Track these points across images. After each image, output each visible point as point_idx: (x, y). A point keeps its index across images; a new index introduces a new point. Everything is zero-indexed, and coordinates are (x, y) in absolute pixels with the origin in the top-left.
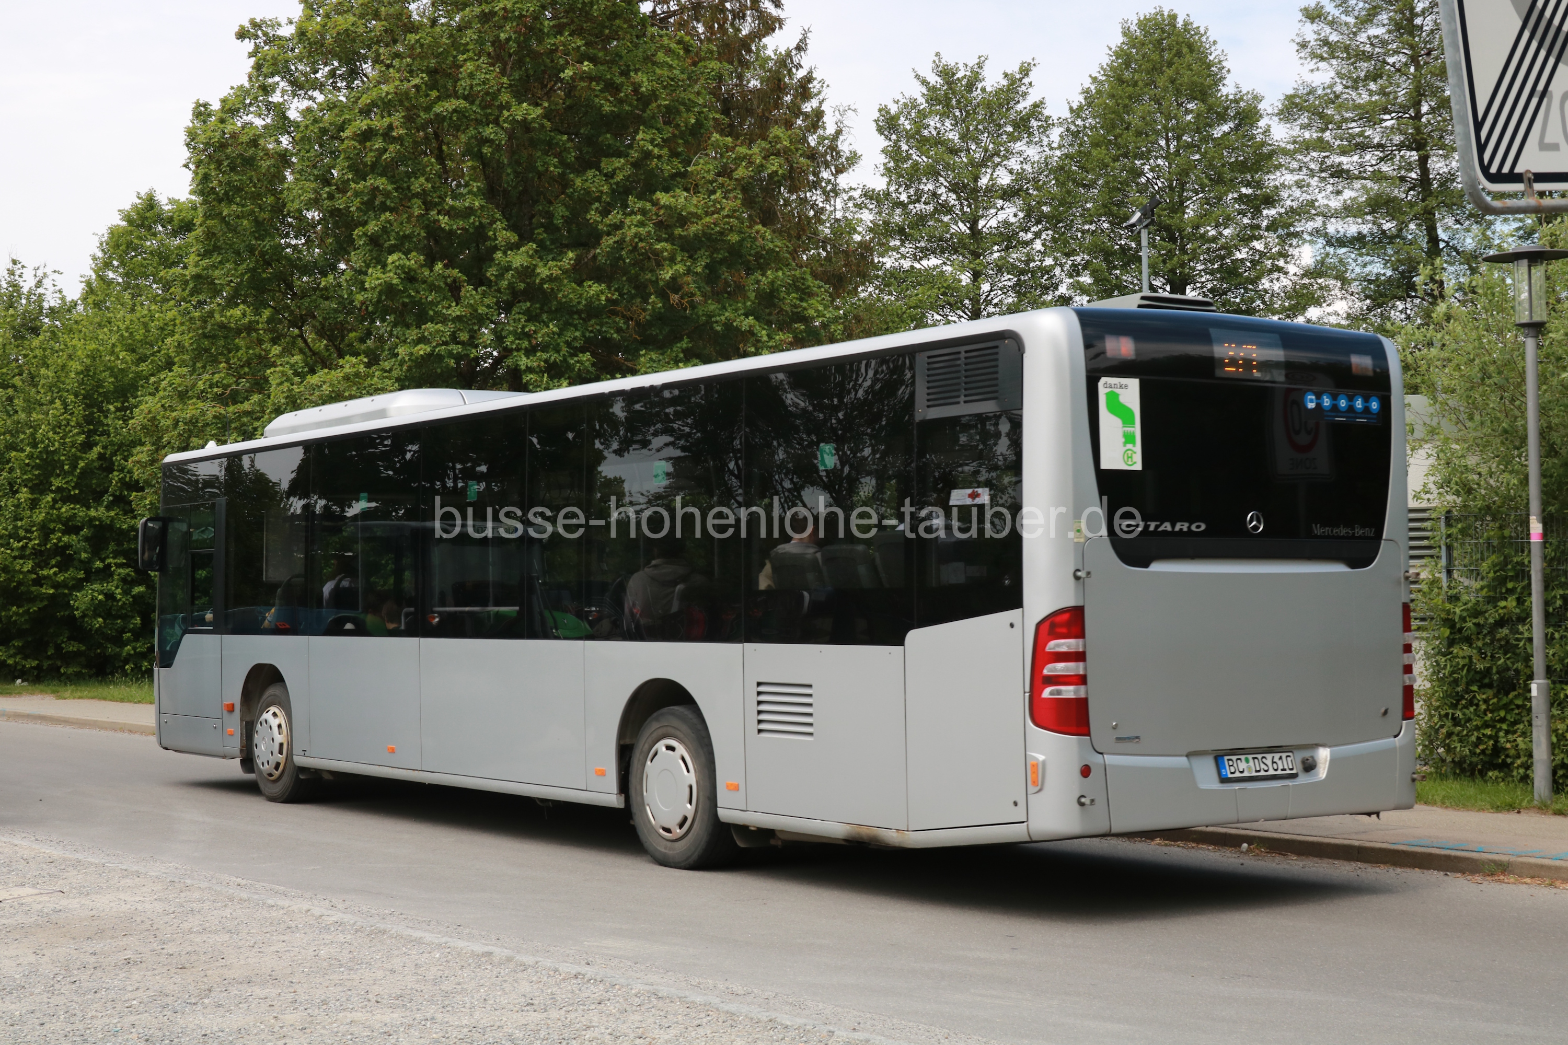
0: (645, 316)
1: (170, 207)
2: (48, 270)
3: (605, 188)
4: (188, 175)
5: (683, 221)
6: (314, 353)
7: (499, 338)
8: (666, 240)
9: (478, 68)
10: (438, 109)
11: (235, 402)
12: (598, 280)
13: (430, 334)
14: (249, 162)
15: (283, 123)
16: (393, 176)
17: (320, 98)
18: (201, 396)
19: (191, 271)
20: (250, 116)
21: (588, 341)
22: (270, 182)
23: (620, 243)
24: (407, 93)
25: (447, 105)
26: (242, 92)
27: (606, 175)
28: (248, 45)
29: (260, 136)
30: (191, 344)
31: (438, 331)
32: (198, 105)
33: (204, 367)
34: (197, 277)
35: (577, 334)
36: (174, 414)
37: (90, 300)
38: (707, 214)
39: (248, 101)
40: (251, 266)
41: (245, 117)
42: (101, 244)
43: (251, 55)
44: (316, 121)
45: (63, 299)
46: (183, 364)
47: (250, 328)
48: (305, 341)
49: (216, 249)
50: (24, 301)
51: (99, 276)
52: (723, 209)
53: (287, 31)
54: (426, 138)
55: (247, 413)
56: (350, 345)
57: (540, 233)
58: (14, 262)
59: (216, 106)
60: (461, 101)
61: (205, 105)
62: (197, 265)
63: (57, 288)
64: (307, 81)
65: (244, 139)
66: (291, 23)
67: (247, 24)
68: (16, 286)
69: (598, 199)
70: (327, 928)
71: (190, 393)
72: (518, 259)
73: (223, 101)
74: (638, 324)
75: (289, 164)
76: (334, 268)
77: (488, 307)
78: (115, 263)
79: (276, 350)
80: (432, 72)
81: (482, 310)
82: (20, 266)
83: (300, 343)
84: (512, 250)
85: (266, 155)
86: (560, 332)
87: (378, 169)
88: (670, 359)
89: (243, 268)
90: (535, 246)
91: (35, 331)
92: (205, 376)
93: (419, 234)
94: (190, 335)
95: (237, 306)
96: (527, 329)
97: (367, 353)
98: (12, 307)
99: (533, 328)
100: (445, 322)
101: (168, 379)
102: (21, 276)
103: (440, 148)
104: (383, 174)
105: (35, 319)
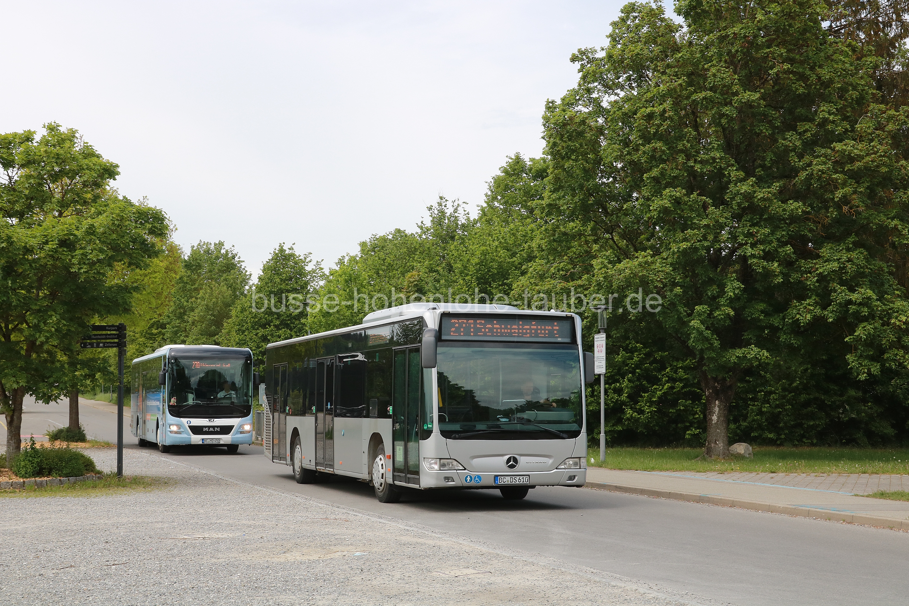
0: (828, 221)
1: (531, 163)
2: (460, 203)
3: (798, 143)
4: (544, 143)
5: (852, 160)
6: (620, 249)
7: (733, 237)
8: (840, 173)
9: (718, 71)
10: (694, 97)
11: (573, 280)
12: (796, 200)
13: (690, 235)
14: (581, 134)
15: (599, 110)
16: (667, 140)
17: (622, 94)
18: (553, 277)
19: (544, 202)
20: (580, 107)
21: (790, 237)
22: (593, 146)
23: (810, 176)
24: (675, 89)
25: (700, 95)
26: (574, 92)
27: (800, 134)
28: (577, 65)
29: (587, 118)
30: (546, 246)
31: (694, 235)
32: (548, 102)
33: (554, 259)
34: (549, 205)
35: (783, 233)
36: (537, 288)
37: (484, 220)
38: (867, 155)
39: (578, 98)
40: (581, 198)
41: (576, 108)
42: (490, 187)
43: (580, 71)
44: (620, 109)
45: (469, 219)
46: (542, 258)
47: (580, 234)
48: (614, 242)
49: (561, 187)
50: (447, 221)
51: (489, 205)
52: (877, 152)
53: (601, 55)
54: (687, 115)
55: (580, 286)
56: (641, 243)
57: (759, 171)
58: (441, 198)
59: (559, 102)
60: (708, 92)
61: (553, 102)
62: (549, 197)
63: (466, 212)
64: (614, 83)
65: (578, 120)
66: (603, 49)
67: (577, 53)
68: (442, 212)
69: (794, 150)
71: (546, 275)
72: (744, 188)
73: (563, 100)
74: (823, 226)
75: (602, 134)
76: (630, 196)
77: (726, 218)
78: (499, 198)
79: (596, 247)
80: (689, 75)
81: (722, 220)
82: (444, 200)
83: (611, 242)
84: (740, 182)
85: (590, 129)
86: (772, 233)
87: (658, 136)
88: (843, 249)
89: (576, 199)
90: (754, 179)
91: (453, 238)
92: (556, 265)
93: (683, 175)
94: (546, 240)
95: (573, 221)
96: (751, 231)
97: (652, 247)
98: (440, 225)
99: (755, 230)
100: (699, 229)
101: (533, 267)
102: (445, 206)
103: (696, 121)
104: (660, 139)
105: (453, 231)
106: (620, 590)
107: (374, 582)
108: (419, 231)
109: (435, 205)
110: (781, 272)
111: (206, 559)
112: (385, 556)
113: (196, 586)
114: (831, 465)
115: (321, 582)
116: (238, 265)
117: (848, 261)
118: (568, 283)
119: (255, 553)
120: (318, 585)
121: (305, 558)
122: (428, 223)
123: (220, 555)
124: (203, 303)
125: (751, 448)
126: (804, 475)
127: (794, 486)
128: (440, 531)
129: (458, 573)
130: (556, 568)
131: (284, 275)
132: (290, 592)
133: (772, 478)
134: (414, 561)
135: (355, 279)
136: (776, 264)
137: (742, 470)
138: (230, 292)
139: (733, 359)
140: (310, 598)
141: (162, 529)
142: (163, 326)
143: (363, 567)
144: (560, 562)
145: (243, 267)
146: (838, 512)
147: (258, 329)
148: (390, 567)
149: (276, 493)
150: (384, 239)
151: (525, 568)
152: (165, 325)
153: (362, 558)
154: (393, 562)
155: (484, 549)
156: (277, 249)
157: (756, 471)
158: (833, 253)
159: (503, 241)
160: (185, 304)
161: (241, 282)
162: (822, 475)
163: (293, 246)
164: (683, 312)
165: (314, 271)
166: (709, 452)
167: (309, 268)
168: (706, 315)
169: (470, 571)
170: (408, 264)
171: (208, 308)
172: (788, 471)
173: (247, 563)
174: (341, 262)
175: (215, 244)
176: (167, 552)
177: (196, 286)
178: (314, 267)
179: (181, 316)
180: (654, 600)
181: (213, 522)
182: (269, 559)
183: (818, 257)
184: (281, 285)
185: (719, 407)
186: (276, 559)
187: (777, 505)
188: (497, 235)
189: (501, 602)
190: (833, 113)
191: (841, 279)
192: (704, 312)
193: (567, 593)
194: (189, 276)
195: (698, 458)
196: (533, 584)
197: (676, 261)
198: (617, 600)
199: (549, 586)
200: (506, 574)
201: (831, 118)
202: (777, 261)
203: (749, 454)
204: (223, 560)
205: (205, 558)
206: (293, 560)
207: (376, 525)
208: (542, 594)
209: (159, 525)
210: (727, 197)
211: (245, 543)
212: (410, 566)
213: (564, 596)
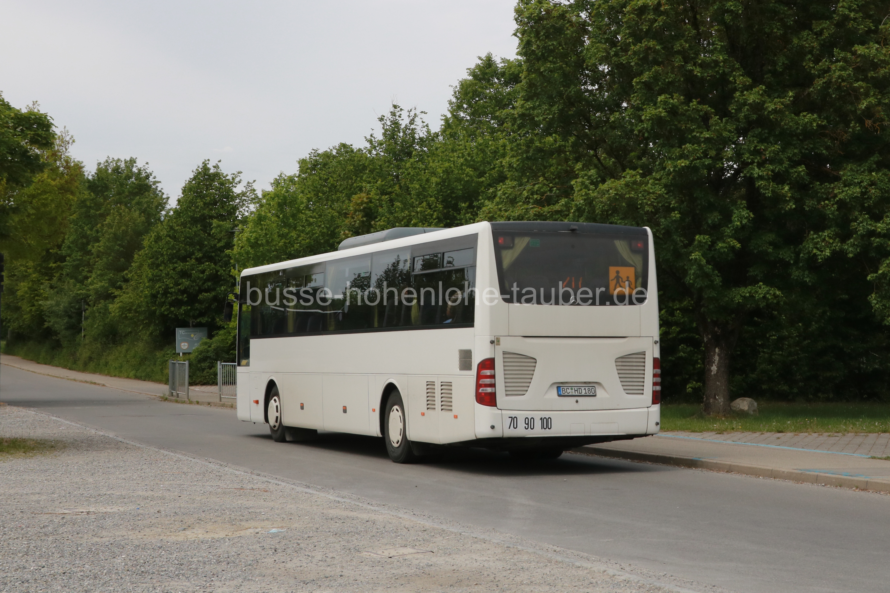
0: (846, 137)
1: (503, 65)
2: (418, 112)
3: (815, 44)
4: (516, 41)
5: (875, 66)
6: (605, 168)
7: (738, 156)
8: (863, 80)
11: (549, 205)
12: (811, 111)
13: (689, 152)
14: (559, 31)
16: (661, 39)
18: (527, 201)
19: (519, 111)
21: (804, 155)
22: (573, 45)
23: (828, 84)
27: (816, 34)
29: (567, 12)
30: (518, 165)
31: (694, 149)
33: (528, 180)
34: (522, 115)
35: (795, 151)
36: (507, 214)
37: (448, 133)
40: (560, 107)
42: (455, 93)
45: (428, 132)
46: (513, 179)
47: (560, 150)
48: (599, 160)
49: (536, 95)
50: (401, 134)
51: (453, 115)
54: (685, 10)
56: (631, 162)
57: (768, 77)
58: (395, 107)
62: (522, 106)
63: (425, 124)
65: (555, 14)
68: (396, 124)
69: (811, 52)
70: (618, 585)
71: (518, 199)
72: (752, 97)
74: (842, 143)
75: (586, 32)
76: (619, 106)
77: (730, 131)
78: (465, 106)
79: (578, 166)
81: (725, 134)
82: (399, 109)
83: (595, 161)
84: (747, 90)
85: (570, 25)
86: (783, 150)
87: (650, 34)
88: (865, 169)
89: (555, 108)
90: (764, 87)
91: (409, 155)
92: (529, 187)
93: (679, 80)
94: (518, 158)
95: (551, 135)
96: (758, 148)
97: (643, 167)
98: (394, 138)
99: (763, 147)
100: (699, 143)
101: (502, 190)
102: (399, 117)
103: (695, 18)
104: (654, 38)
105: (410, 146)
106: (586, 571)
107: (289, 565)
108: (368, 145)
109: (388, 115)
110: (792, 197)
111: (86, 538)
112: (306, 533)
113: (68, 572)
114: (848, 422)
115: (224, 565)
116: (154, 187)
117: (871, 185)
118: (543, 209)
119: (147, 530)
120: (219, 569)
121: (209, 536)
122: (379, 136)
123: (104, 533)
124: (110, 230)
125: (756, 404)
126: (816, 435)
127: (803, 448)
128: (379, 503)
129: (393, 553)
130: (511, 546)
131: (208, 199)
132: (184, 578)
133: (778, 438)
134: (340, 539)
135: (290, 202)
136: (787, 188)
137: (745, 429)
138: (143, 218)
139: (738, 299)
140: (208, 585)
141: (38, 502)
142: (62, 259)
143: (277, 547)
144: (517, 539)
145: (159, 189)
146: (850, 478)
147: (176, 263)
148: (311, 546)
149: (185, 458)
150: (327, 155)
151: (474, 546)
152: (65, 257)
153: (278, 536)
154: (315, 540)
155: (428, 524)
156: (201, 167)
157: (760, 431)
158: (854, 175)
159: (469, 159)
160: (89, 232)
161: (157, 207)
162: (836, 434)
163: (219, 164)
164: (679, 242)
165: (243, 194)
166: (708, 408)
167: (238, 190)
168: (707, 247)
169: (408, 550)
170: (355, 185)
171: (116, 237)
172: (798, 430)
173: (136, 543)
174: (277, 183)
175: (126, 162)
176: (39, 530)
177: (102, 211)
178: (244, 190)
179: (83, 248)
180: (625, 584)
181: (102, 493)
182: (165, 538)
183: (837, 179)
184: (204, 210)
185: (719, 355)
186: (173, 537)
187: (781, 469)
188: (462, 151)
189: (440, 588)
190: (854, 10)
191: (862, 206)
192: (706, 243)
193: (522, 575)
194: (93, 200)
195: (694, 416)
196: (482, 565)
197: (671, 183)
198: (580, 583)
199: (501, 568)
200: (450, 554)
201: (852, 15)
202: (788, 184)
203: (754, 411)
204: (108, 539)
205: (86, 536)
206: (193, 539)
207: (301, 496)
208: (492, 576)
209: (36, 498)
210: (732, 108)
211: (137, 518)
212: (335, 545)
213: (518, 579)
